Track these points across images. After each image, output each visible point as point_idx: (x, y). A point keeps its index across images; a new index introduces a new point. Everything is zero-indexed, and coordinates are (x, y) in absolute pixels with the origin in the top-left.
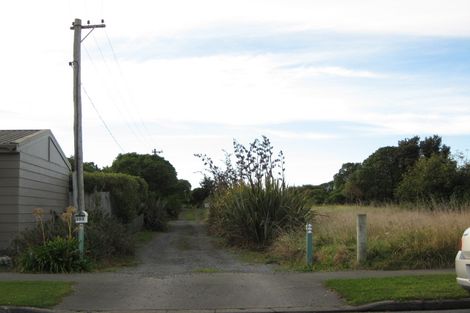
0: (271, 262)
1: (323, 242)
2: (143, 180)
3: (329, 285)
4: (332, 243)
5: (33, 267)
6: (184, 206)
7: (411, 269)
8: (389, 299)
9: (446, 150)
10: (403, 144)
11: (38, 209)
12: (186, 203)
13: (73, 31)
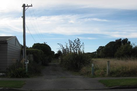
0: (82, 75)
1: (96, 69)
2: (42, 51)
3: (100, 81)
4: (99, 69)
5: (13, 76)
6: (52, 58)
7: (123, 77)
8: (119, 85)
9: (129, 43)
10: (117, 41)
11: (14, 59)
12: (53, 58)
13: (23, 7)
